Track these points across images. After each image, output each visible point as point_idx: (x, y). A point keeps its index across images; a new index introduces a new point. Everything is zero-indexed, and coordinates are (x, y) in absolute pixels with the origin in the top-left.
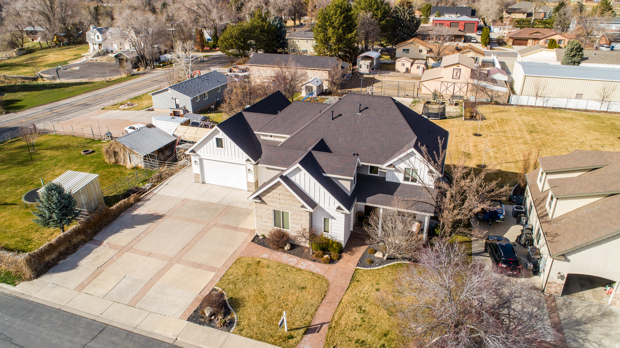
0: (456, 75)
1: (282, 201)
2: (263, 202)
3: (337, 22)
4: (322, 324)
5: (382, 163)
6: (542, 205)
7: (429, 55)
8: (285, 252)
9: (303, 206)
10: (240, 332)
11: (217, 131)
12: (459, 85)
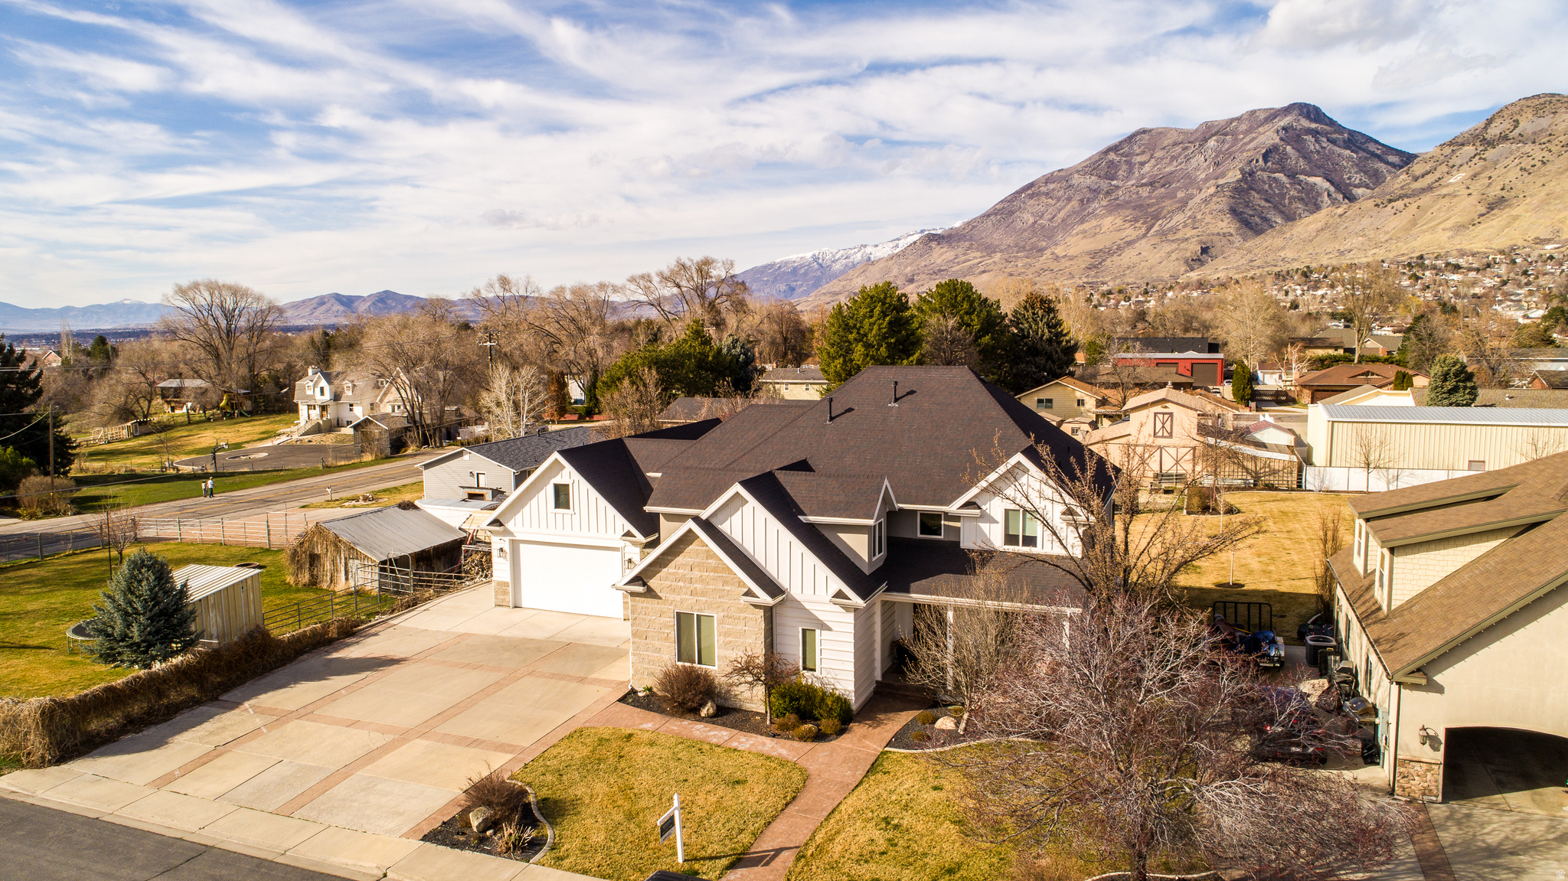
0: (1163, 427)
1: (698, 586)
2: (650, 593)
3: (874, 332)
4: (778, 851)
5: (948, 502)
6: (1367, 596)
7: (1101, 410)
8: (701, 720)
9: (749, 593)
10: (558, 862)
11: (556, 467)
12: (1172, 451)
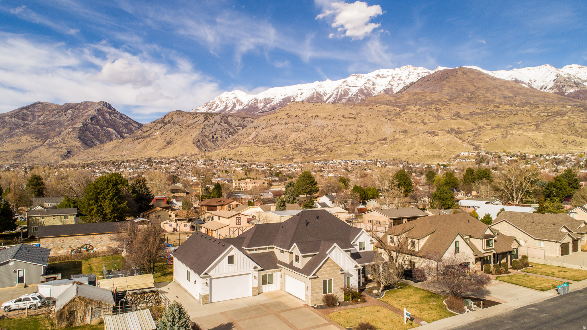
1: (328, 272)
2: (317, 277)
5: (350, 242)
8: (338, 307)
9: (342, 270)
11: (232, 249)
12: (241, 228)
